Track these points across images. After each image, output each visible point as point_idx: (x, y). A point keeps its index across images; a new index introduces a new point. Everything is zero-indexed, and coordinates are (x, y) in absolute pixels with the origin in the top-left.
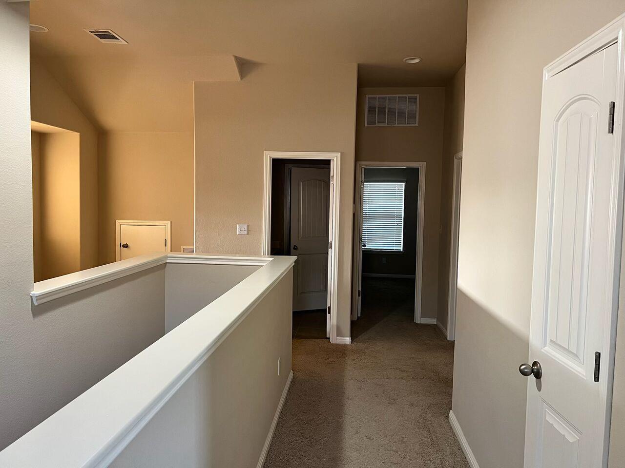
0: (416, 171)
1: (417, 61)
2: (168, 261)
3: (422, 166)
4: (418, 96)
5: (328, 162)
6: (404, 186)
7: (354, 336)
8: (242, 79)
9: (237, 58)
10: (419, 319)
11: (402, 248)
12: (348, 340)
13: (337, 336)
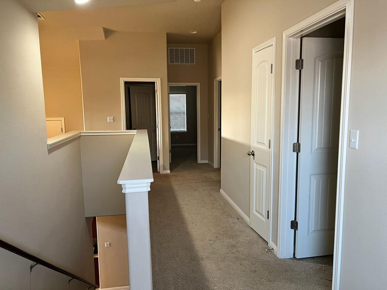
0: (195, 88)
1: (195, 32)
2: (81, 135)
3: (198, 85)
4: (194, 49)
5: (154, 83)
6: (185, 96)
7: (171, 169)
8: (105, 39)
9: (104, 28)
10: (200, 161)
11: (186, 130)
12: (169, 172)
13: (164, 170)
